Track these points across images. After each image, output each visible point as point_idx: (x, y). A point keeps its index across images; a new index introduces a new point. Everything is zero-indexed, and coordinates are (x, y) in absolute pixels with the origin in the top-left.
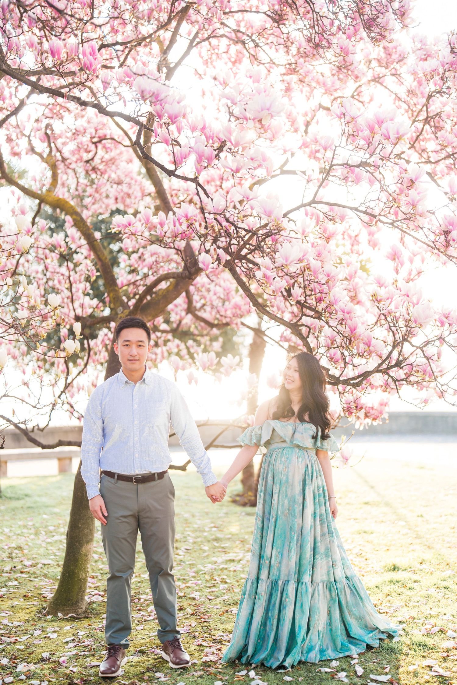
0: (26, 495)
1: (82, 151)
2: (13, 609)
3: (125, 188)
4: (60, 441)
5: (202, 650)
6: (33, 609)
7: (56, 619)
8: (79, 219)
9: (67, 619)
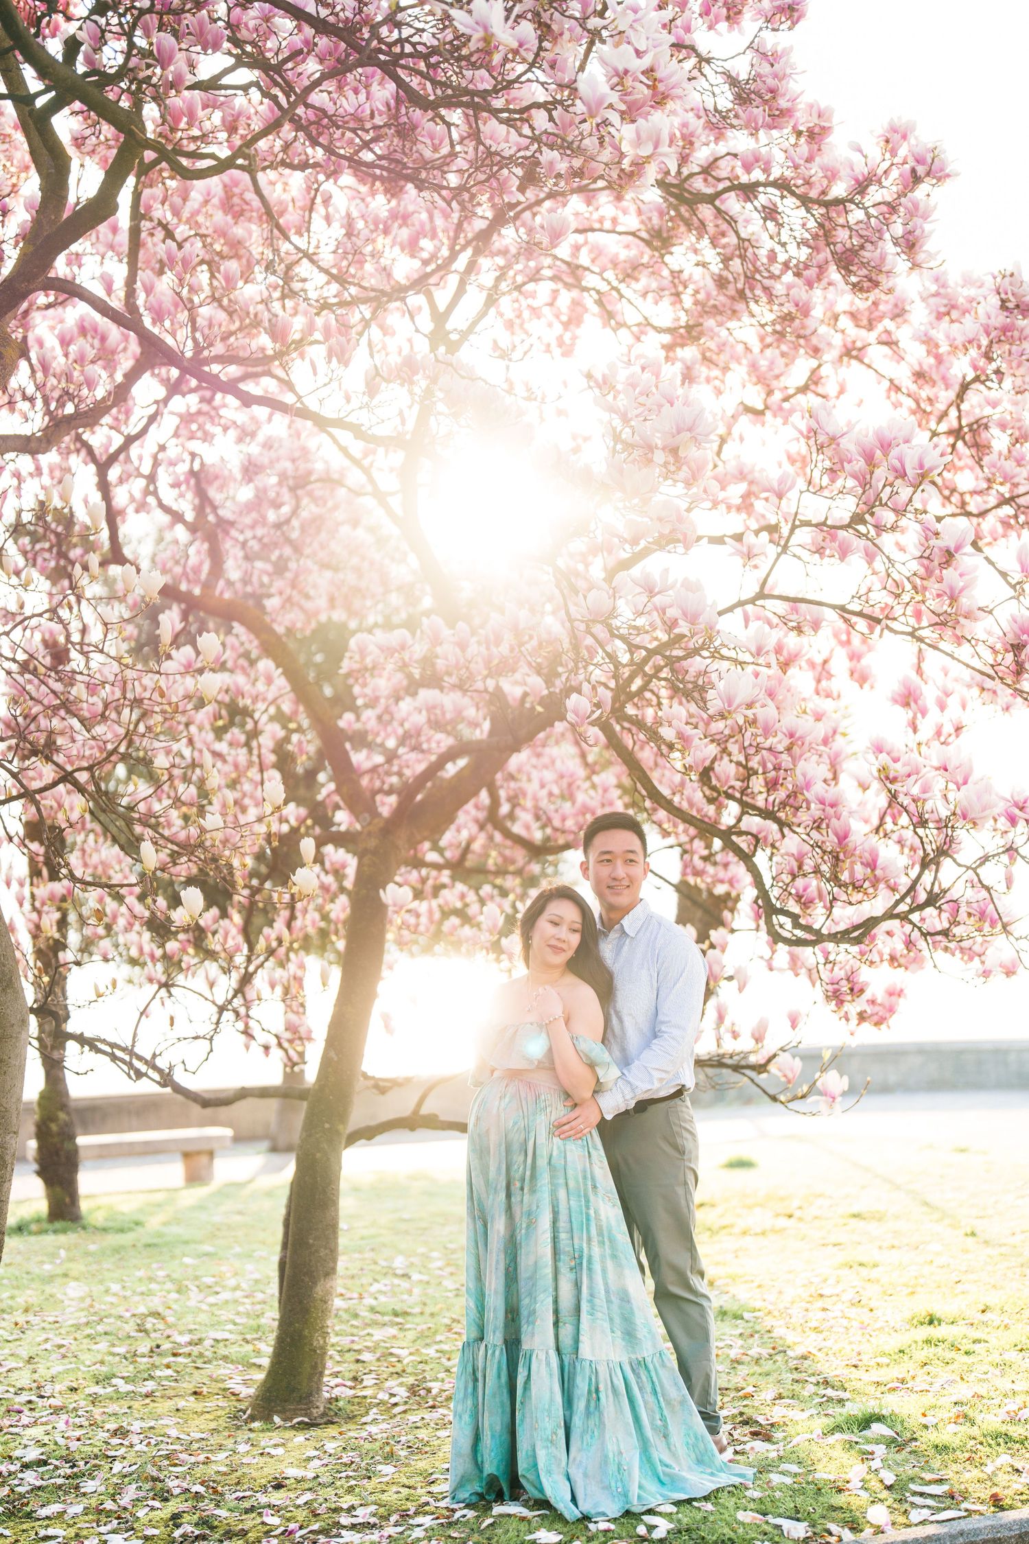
1: (265, 505)
2: (179, 1414)
3: (351, 578)
4: (244, 1089)
6: (219, 1413)
7: (271, 1427)
9: (293, 1427)
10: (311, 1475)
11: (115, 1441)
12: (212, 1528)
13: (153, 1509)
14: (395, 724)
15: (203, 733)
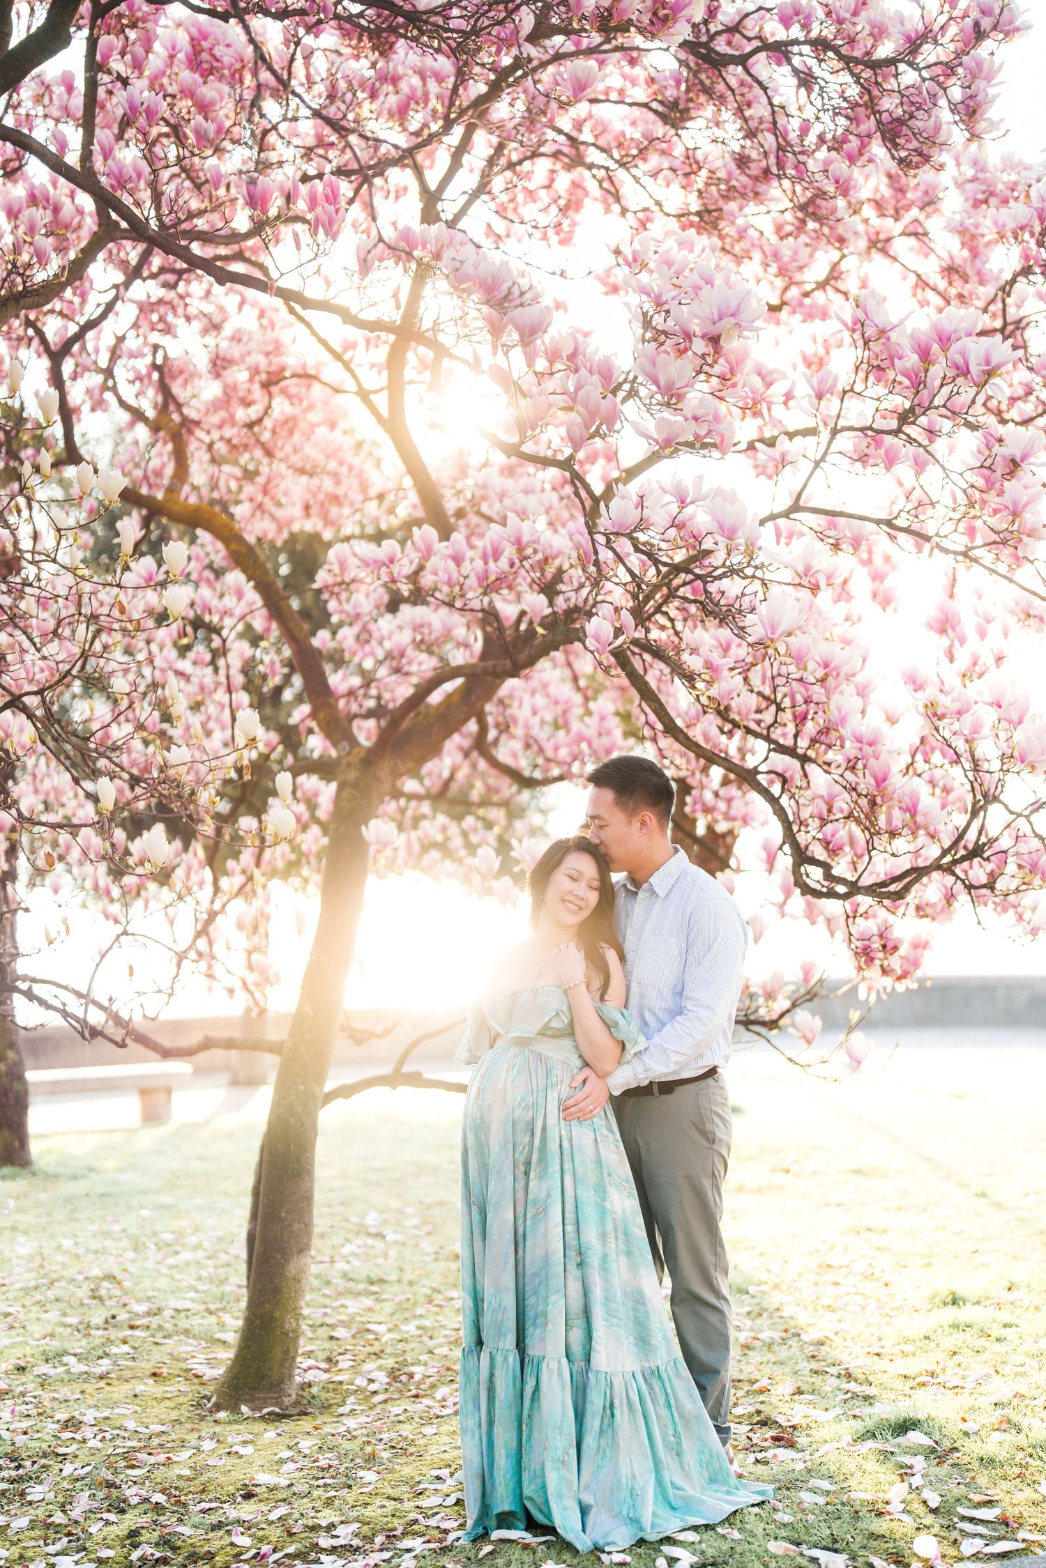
0: (91, 1170)
1: (234, 402)
2: (137, 1401)
3: (328, 484)
4: (207, 1038)
7: (238, 1418)
8: (244, 550)
9: (262, 1418)
10: (284, 1482)
11: (66, 1435)
12: (174, 1549)
13: (108, 1523)
14: (374, 643)
15: (165, 651)
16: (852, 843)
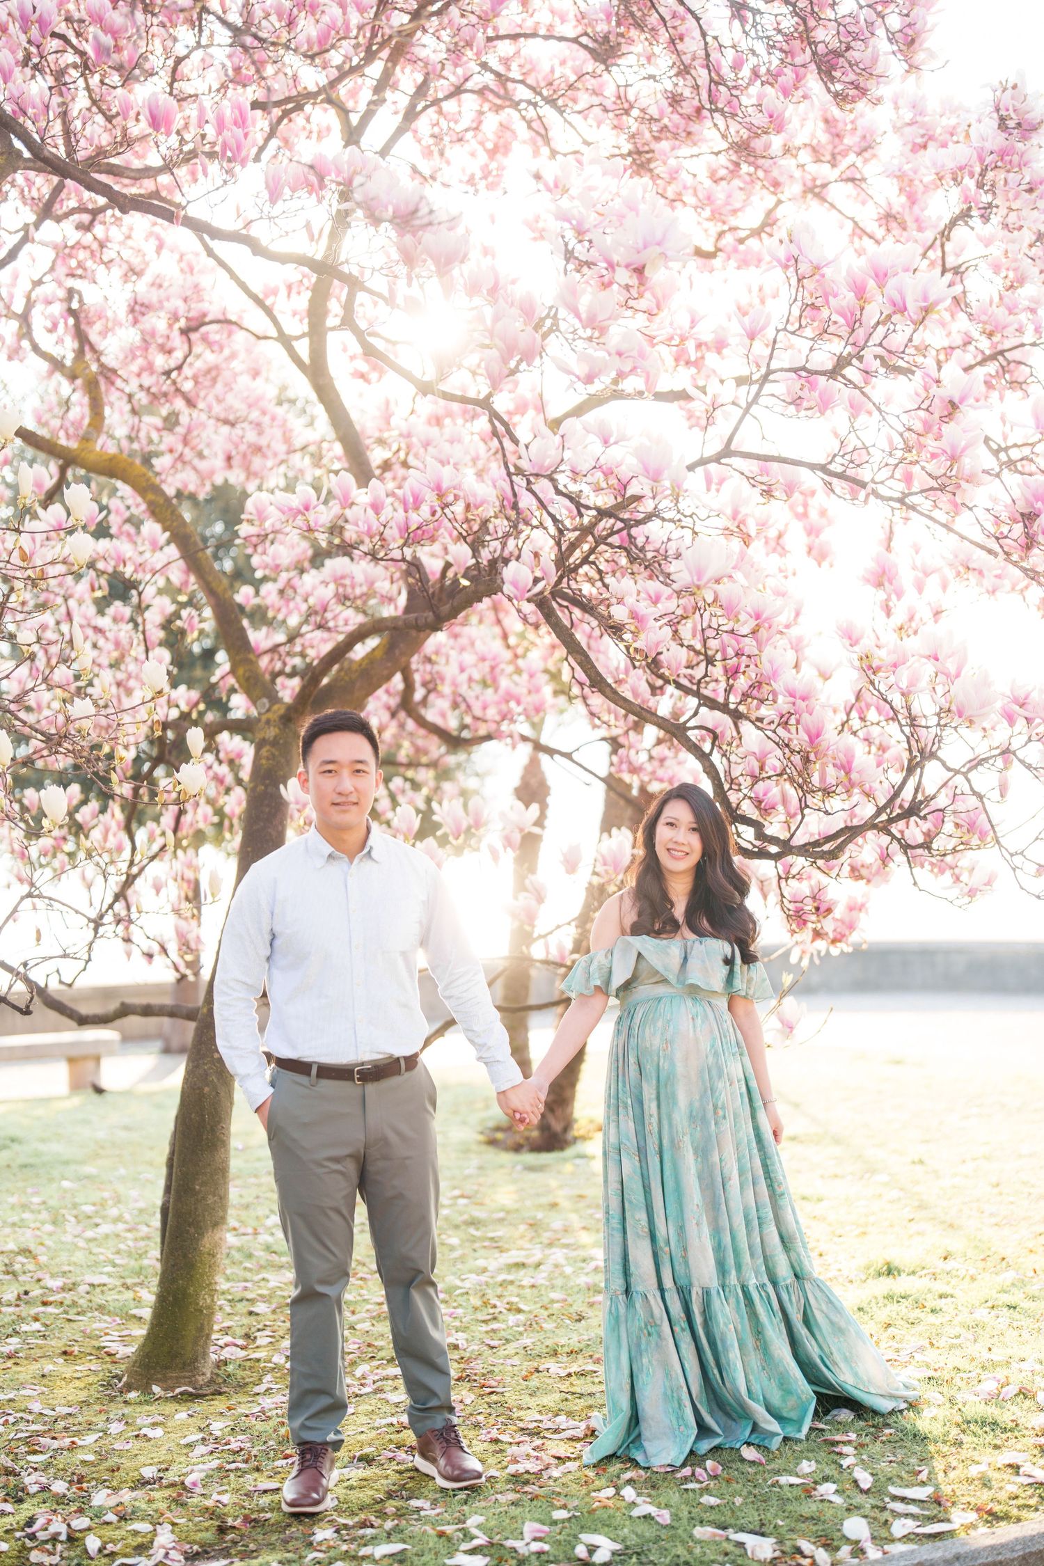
0: (13, 1140)
1: (153, 349)
2: (45, 1381)
3: (251, 436)
4: (123, 1004)
5: (501, 1451)
7: (149, 1398)
8: (162, 501)
9: (174, 1398)
14: (298, 599)
15: (83, 607)
16: (785, 801)
